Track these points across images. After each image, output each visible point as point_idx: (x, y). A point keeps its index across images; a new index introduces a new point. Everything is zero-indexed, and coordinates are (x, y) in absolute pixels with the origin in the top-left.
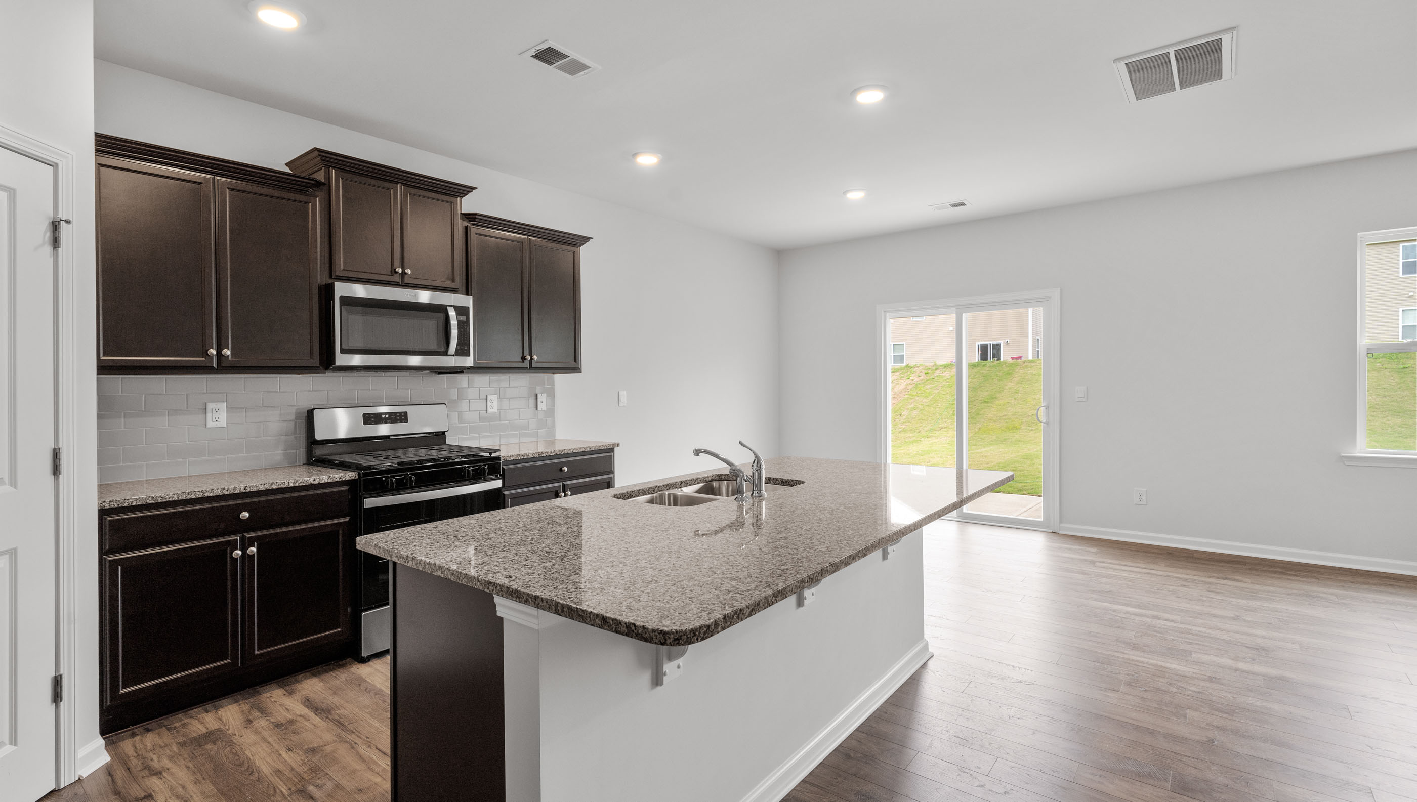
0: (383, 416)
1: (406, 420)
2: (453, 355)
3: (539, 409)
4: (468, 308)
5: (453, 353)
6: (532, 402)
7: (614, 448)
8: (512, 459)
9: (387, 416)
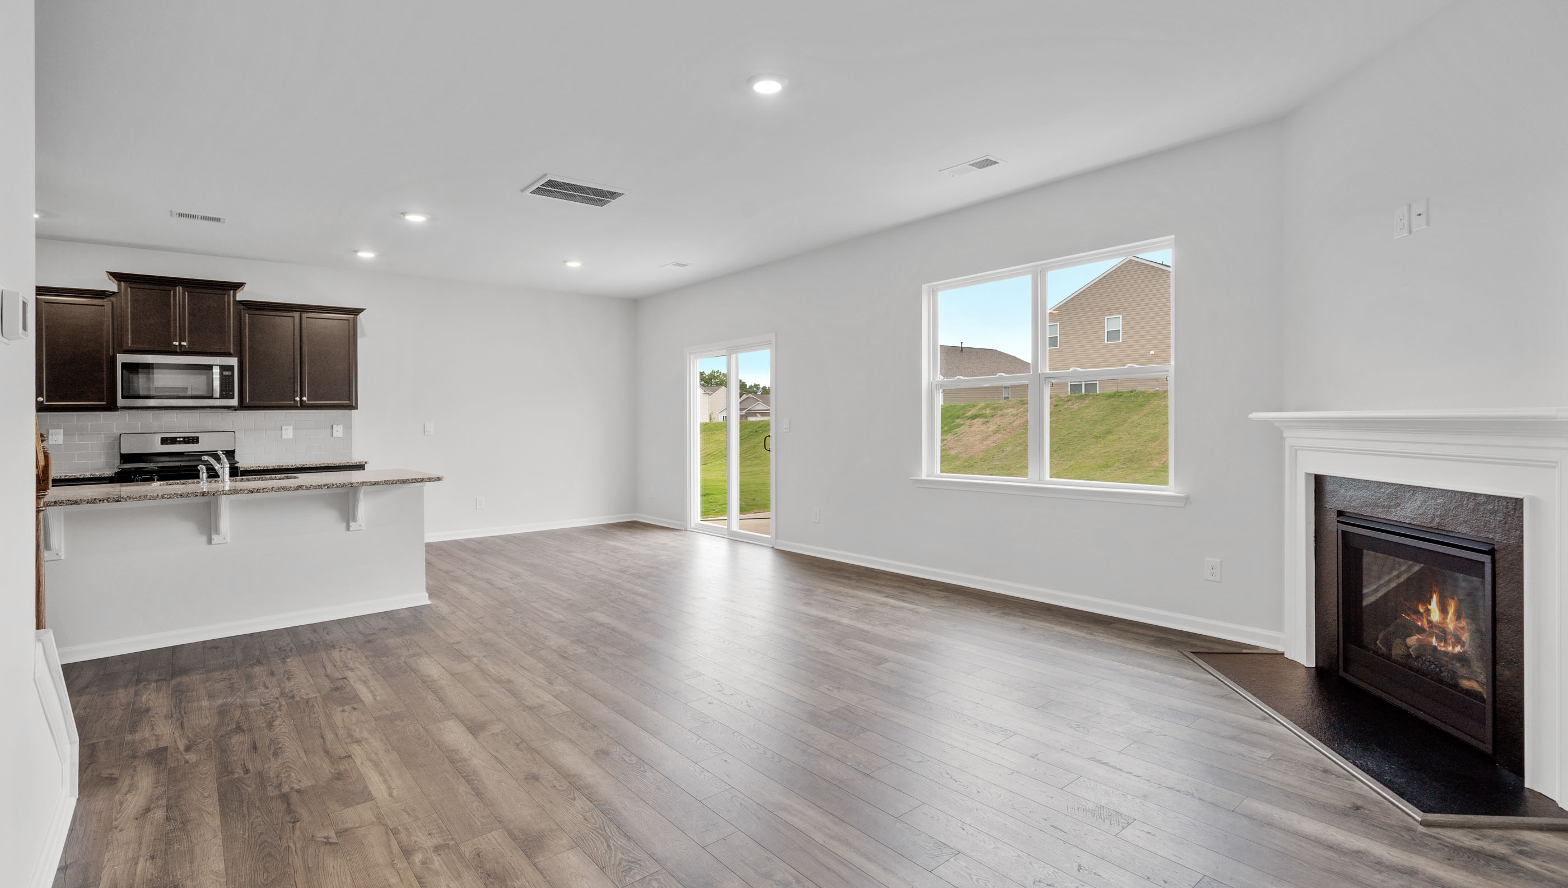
0: (178, 439)
1: (197, 442)
2: (219, 399)
3: (334, 436)
4: (233, 366)
5: (218, 396)
6: (329, 431)
7: (364, 465)
8: (252, 469)
9: (181, 439)
